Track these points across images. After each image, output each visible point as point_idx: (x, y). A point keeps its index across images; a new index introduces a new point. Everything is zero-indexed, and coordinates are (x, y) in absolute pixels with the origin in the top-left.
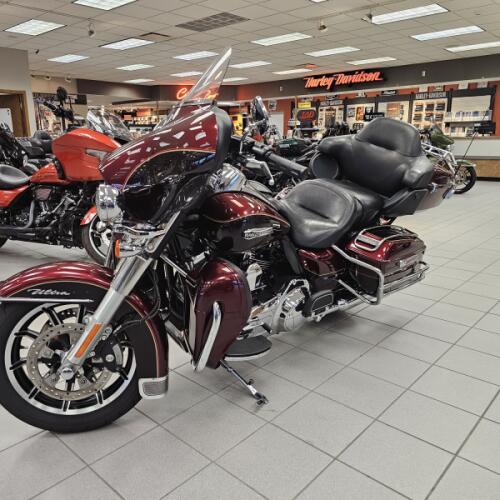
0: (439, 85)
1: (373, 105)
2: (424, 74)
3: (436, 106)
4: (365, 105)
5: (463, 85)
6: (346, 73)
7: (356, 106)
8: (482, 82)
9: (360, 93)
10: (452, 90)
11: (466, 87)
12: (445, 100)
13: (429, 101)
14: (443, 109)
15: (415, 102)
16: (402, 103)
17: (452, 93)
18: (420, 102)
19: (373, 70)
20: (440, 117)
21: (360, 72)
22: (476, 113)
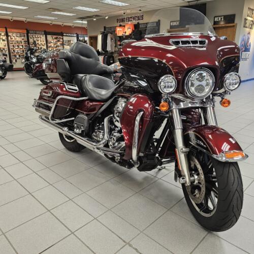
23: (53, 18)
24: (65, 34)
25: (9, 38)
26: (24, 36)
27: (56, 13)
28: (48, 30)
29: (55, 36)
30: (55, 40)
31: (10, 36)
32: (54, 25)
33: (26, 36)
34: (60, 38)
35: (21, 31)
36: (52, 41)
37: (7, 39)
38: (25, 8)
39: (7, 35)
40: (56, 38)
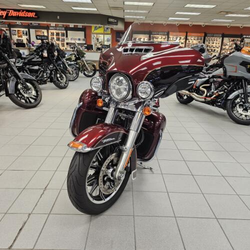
0: (60, 24)
1: (27, 30)
2: (58, 17)
3: (60, 34)
4: (22, 29)
5: (72, 25)
6: (15, 10)
7: (17, 29)
8: (80, 25)
9: (18, 22)
10: (67, 27)
11: (73, 27)
12: (65, 32)
13: (57, 31)
14: (64, 36)
15: (50, 31)
16: (43, 30)
17: (67, 29)
18: (52, 31)
19: (32, 11)
20: (63, 40)
21: (23, 11)
22: (79, 39)
23: (230, 21)
24: (245, 36)
25: (187, 41)
26: (201, 39)
27: (230, 15)
28: (226, 33)
29: (233, 39)
30: (232, 43)
31: (188, 39)
32: (232, 27)
33: (203, 39)
34: (238, 40)
35: (199, 35)
36: (228, 44)
37: (186, 42)
38: (199, 14)
39: (186, 39)
40: (233, 41)
